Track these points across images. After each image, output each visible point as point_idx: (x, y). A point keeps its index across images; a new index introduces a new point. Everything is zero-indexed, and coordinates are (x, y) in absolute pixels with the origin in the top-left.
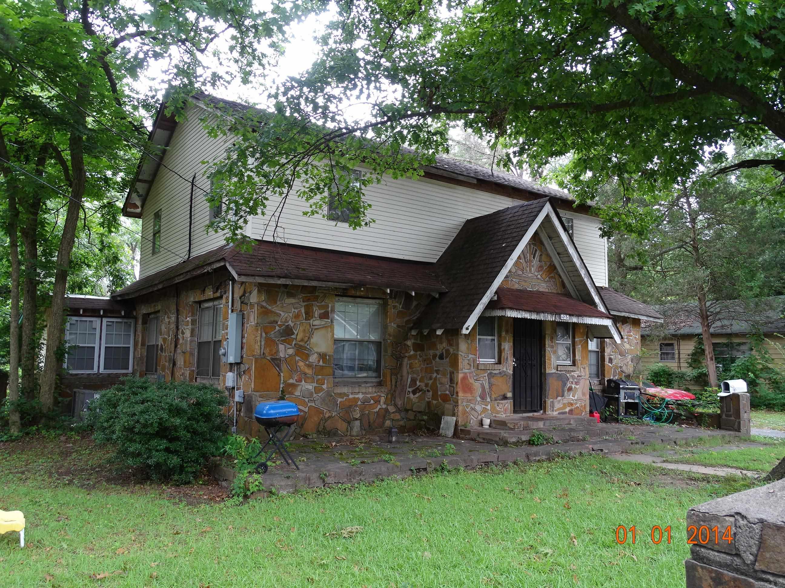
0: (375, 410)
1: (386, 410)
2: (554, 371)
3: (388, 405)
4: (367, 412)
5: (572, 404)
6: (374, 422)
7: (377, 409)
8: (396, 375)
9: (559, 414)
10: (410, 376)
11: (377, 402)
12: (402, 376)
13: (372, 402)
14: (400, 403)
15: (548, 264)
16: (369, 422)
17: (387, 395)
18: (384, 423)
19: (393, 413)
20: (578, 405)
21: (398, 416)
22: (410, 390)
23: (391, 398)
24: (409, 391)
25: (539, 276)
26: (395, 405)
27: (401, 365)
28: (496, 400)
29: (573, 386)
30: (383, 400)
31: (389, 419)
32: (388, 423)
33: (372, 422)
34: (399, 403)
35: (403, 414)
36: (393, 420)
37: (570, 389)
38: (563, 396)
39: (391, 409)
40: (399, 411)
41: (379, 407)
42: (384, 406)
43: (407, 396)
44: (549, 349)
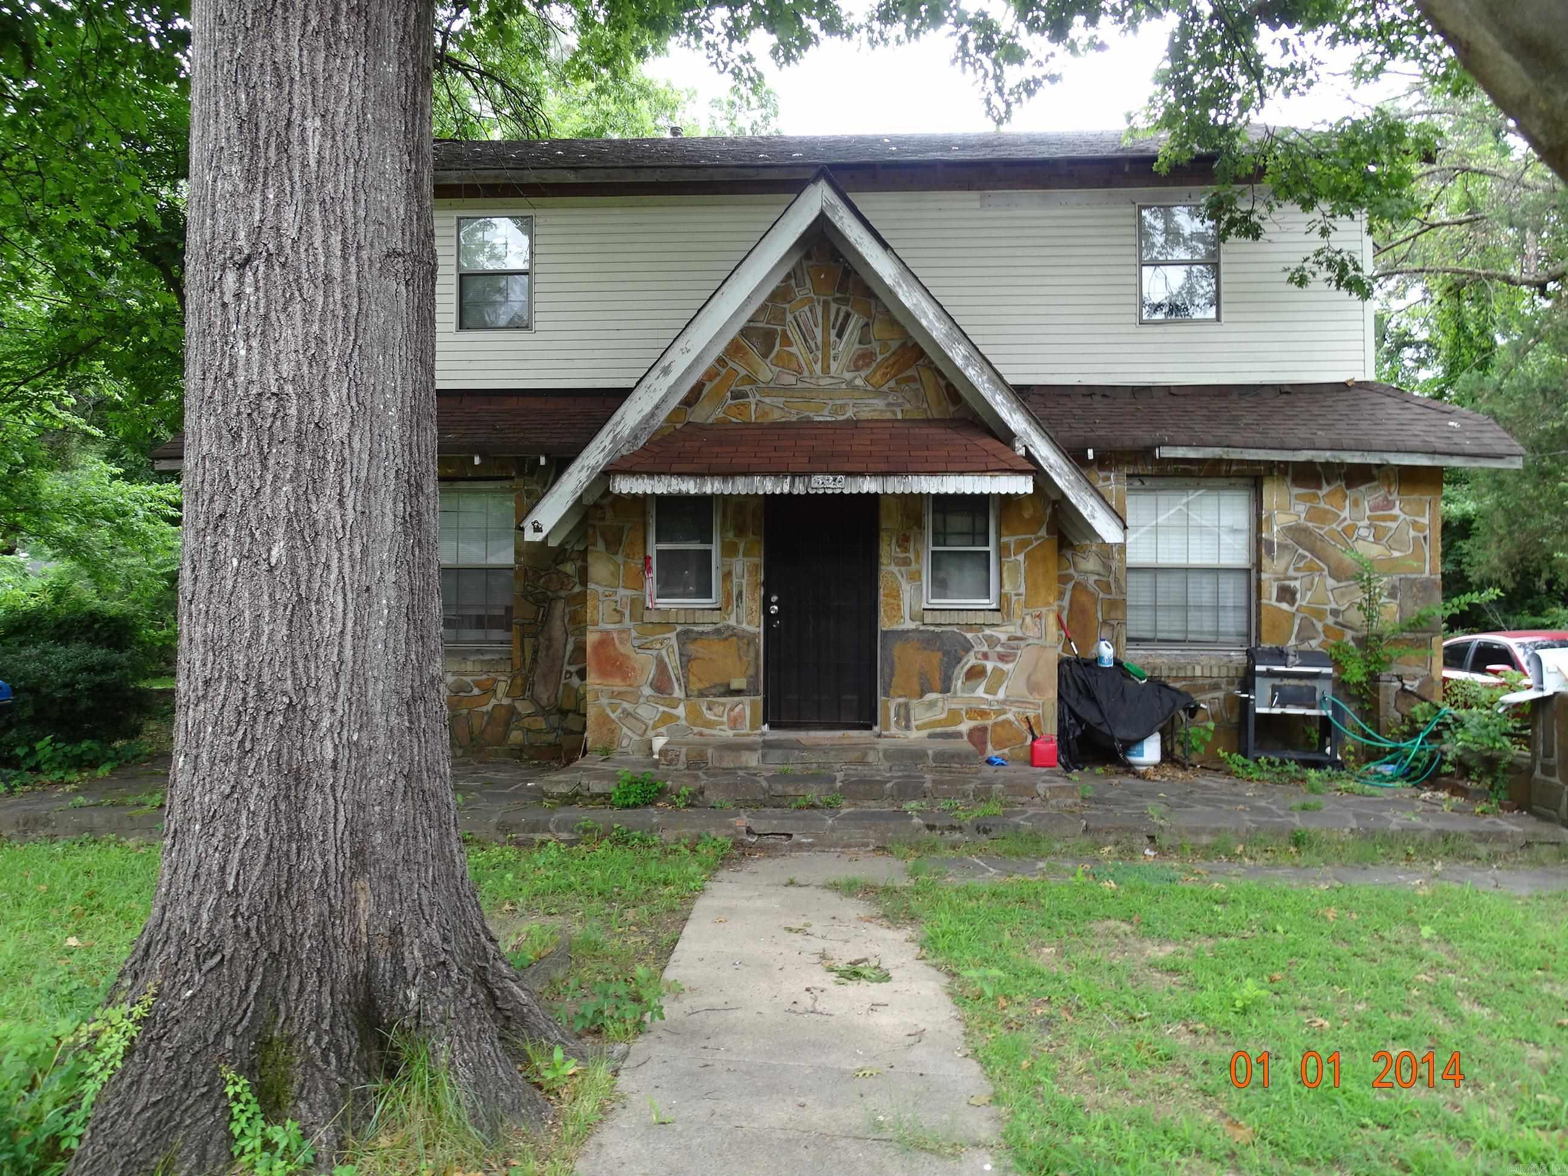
0: (484, 709)
1: (512, 710)
2: (909, 625)
3: (514, 699)
4: (465, 711)
5: (983, 714)
6: (483, 732)
7: (489, 707)
8: (535, 636)
9: (930, 736)
10: (571, 640)
11: (489, 690)
12: (550, 639)
13: (476, 691)
14: (545, 697)
15: (894, 345)
16: (471, 733)
17: (513, 679)
18: (506, 736)
19: (529, 715)
20: (1010, 716)
21: (541, 723)
22: (573, 669)
23: (524, 685)
24: (568, 672)
25: (859, 382)
26: (534, 700)
27: (548, 616)
28: (702, 694)
29: (989, 666)
30: (502, 688)
31: (521, 729)
32: (516, 736)
33: (476, 732)
34: (544, 695)
35: (554, 719)
36: (529, 730)
37: (975, 674)
38: (946, 689)
39: (523, 707)
40: (543, 711)
41: (493, 702)
42: (506, 701)
43: (563, 681)
44: (894, 569)
